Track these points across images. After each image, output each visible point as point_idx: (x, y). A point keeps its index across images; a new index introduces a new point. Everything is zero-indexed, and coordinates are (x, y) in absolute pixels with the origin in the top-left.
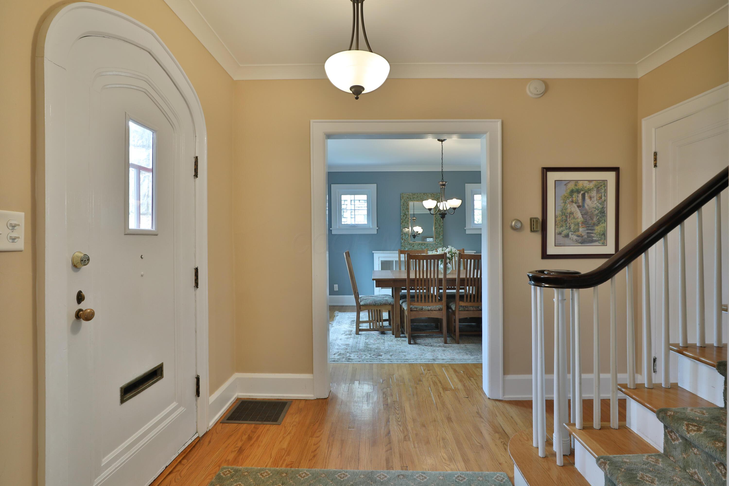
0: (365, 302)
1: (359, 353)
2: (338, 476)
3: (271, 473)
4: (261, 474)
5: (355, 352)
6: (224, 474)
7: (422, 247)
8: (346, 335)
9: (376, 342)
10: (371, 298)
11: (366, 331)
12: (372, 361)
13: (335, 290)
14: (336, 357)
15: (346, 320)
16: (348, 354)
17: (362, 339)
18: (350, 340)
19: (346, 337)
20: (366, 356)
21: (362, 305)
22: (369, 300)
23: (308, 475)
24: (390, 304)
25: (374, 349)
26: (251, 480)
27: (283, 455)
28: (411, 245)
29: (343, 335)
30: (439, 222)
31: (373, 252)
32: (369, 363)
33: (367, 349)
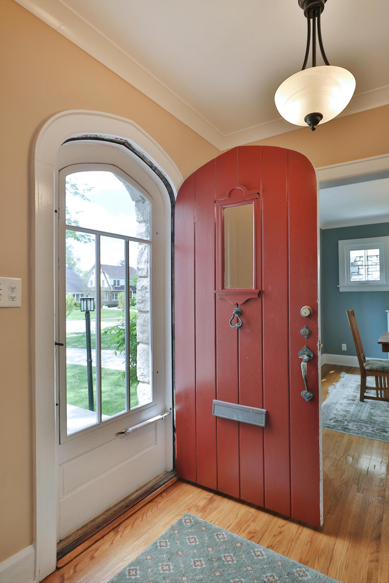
0: (371, 366)
1: (360, 424)
2: (297, 571)
3: (227, 537)
4: (217, 535)
5: (354, 421)
6: (185, 521)
8: (349, 400)
9: (383, 415)
10: (380, 363)
11: (373, 399)
12: (374, 436)
13: (343, 349)
14: (331, 424)
15: (352, 384)
16: (346, 423)
17: (367, 408)
18: (351, 407)
19: (348, 402)
20: (368, 428)
21: (367, 370)
22: (376, 365)
23: (264, 555)
25: (378, 422)
26: (206, 538)
27: (249, 519)
29: (345, 400)
31: (386, 311)
32: (370, 438)
33: (370, 421)
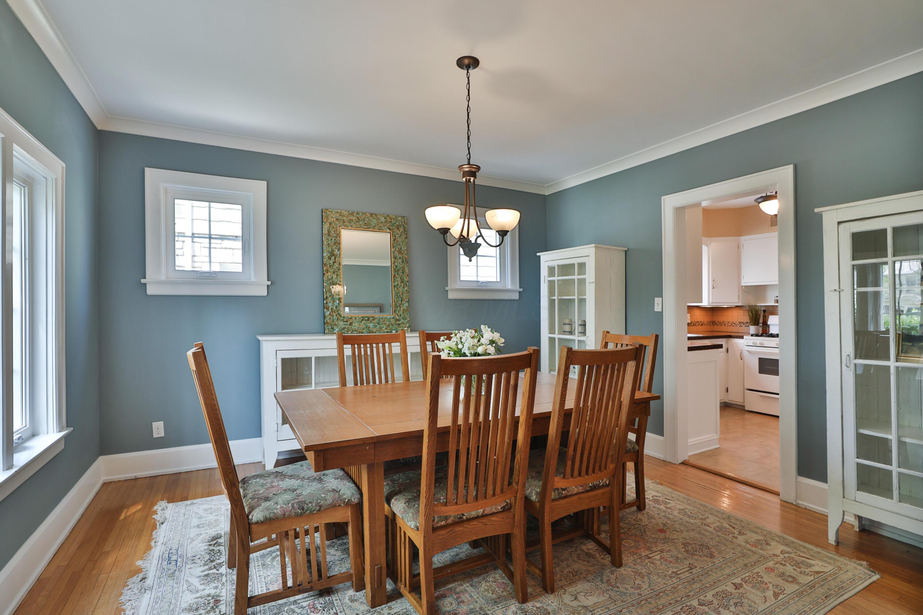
7: (369, 325)
13: (155, 435)
21: (257, 523)
24: (348, 504)
28: (347, 322)
30: (401, 274)
31: (260, 338)
